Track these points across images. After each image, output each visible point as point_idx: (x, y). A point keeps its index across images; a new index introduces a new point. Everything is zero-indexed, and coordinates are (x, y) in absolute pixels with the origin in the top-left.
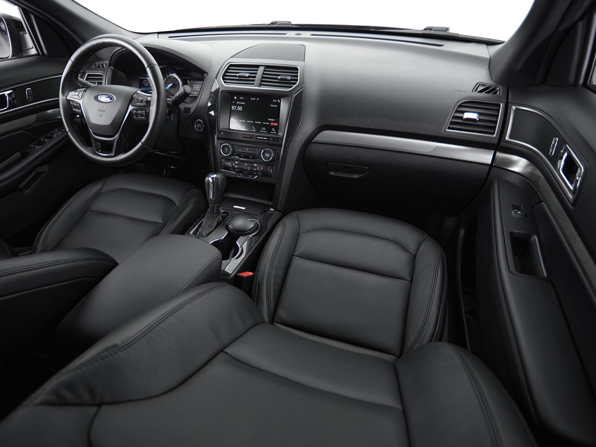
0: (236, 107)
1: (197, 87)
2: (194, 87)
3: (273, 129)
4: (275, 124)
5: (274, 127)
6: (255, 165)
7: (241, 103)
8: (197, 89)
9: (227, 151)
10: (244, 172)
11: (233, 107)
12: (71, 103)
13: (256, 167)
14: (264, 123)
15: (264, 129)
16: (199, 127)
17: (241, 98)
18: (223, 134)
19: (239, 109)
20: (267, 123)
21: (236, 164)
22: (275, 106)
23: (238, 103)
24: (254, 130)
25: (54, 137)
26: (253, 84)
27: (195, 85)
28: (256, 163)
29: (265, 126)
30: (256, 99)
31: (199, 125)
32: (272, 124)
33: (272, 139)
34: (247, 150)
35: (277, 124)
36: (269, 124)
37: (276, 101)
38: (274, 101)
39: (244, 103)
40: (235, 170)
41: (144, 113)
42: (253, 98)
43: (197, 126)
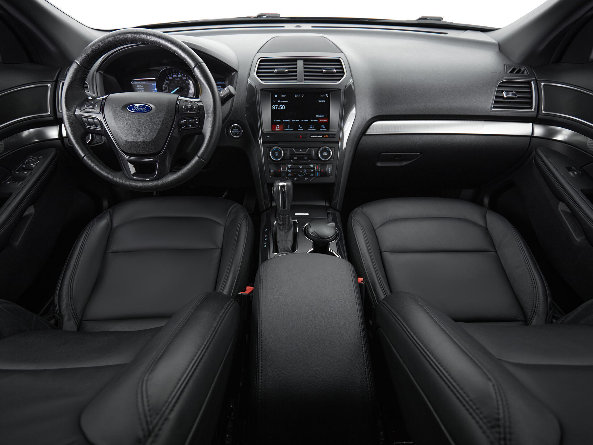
0: (277, 106)
3: (323, 126)
4: (324, 120)
5: (323, 123)
6: (312, 166)
7: (283, 101)
9: (277, 155)
10: (299, 175)
11: (274, 107)
12: (84, 119)
13: (313, 168)
14: (312, 120)
15: (312, 127)
16: (236, 133)
17: (283, 96)
18: (269, 137)
19: (281, 108)
20: (315, 120)
21: (290, 168)
22: (322, 101)
23: (279, 101)
24: (301, 130)
25: (33, 168)
26: (296, 79)
28: (312, 164)
29: (313, 123)
30: (301, 96)
31: (236, 131)
32: (321, 120)
33: (327, 136)
34: (301, 151)
35: (326, 120)
36: (317, 121)
37: (324, 96)
38: (321, 96)
39: (287, 101)
40: (288, 175)
41: (197, 121)
42: (297, 95)
43: (232, 132)
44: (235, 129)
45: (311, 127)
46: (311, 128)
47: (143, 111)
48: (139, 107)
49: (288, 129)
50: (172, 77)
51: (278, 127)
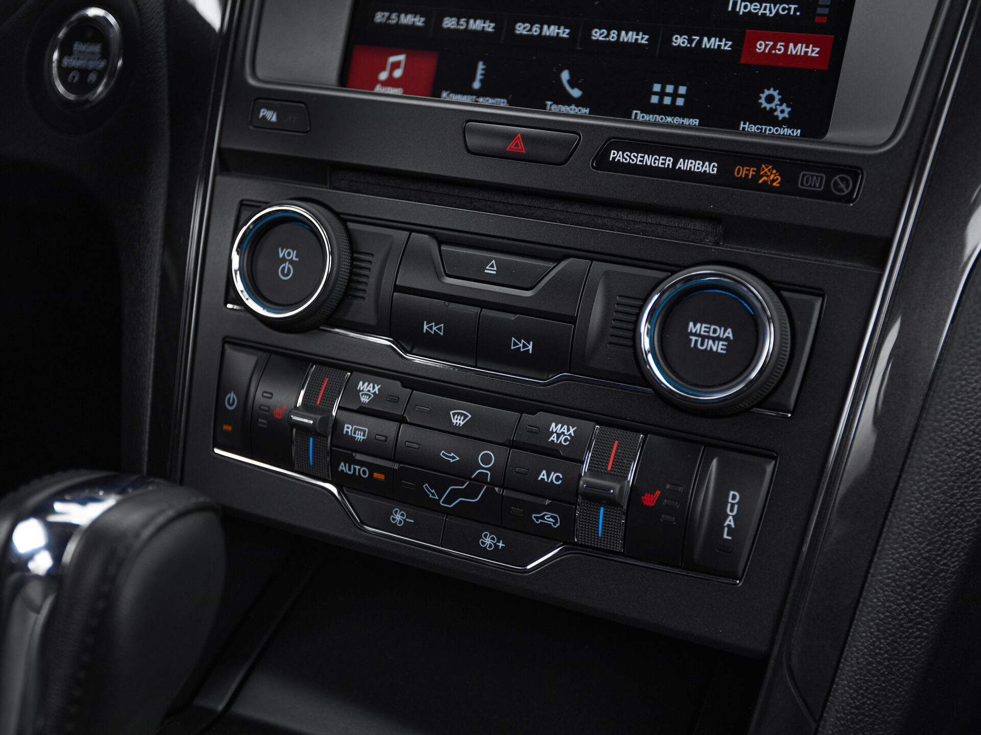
3: (769, 99)
4: (797, 49)
5: (783, 74)
9: (286, 272)
10: (432, 494)
14: (680, 41)
15: (675, 95)
16: (84, 72)
18: (272, 116)
20: (712, 43)
21: (364, 411)
28: (565, 413)
31: (84, 53)
32: (761, 47)
33: (771, 176)
34: (491, 270)
35: (813, 52)
36: (726, 45)
40: (343, 467)
43: (66, 62)
44: (84, 40)
45: (662, 94)
46: (660, 109)
49: (471, 92)
51: (398, 73)
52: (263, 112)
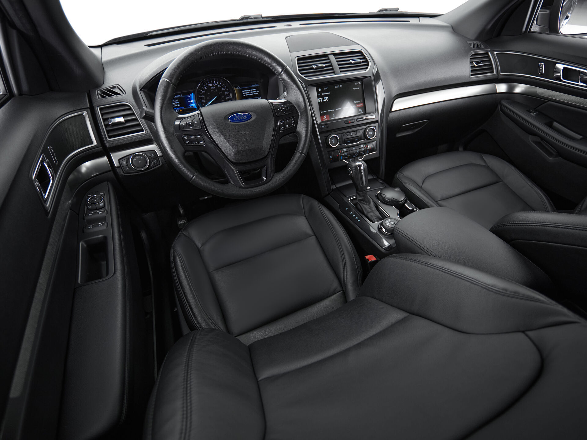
0: (322, 98)
1: (246, 93)
2: (243, 93)
3: (360, 110)
4: (360, 105)
5: (360, 108)
6: (362, 146)
7: (326, 94)
8: (247, 95)
9: (334, 142)
10: (353, 156)
11: (319, 100)
12: (185, 137)
13: (363, 148)
17: (325, 89)
18: (324, 127)
19: (325, 100)
21: (346, 152)
22: (357, 88)
23: (323, 94)
26: (334, 72)
27: (244, 91)
28: (361, 144)
30: (339, 86)
32: (358, 105)
34: (352, 134)
35: (362, 105)
36: (355, 106)
37: (357, 83)
38: (355, 84)
39: (329, 93)
40: (345, 158)
41: (293, 121)
42: (336, 86)
47: (245, 119)
48: (240, 116)
49: (334, 117)
50: (208, 86)
51: (325, 118)
52: (322, 127)
